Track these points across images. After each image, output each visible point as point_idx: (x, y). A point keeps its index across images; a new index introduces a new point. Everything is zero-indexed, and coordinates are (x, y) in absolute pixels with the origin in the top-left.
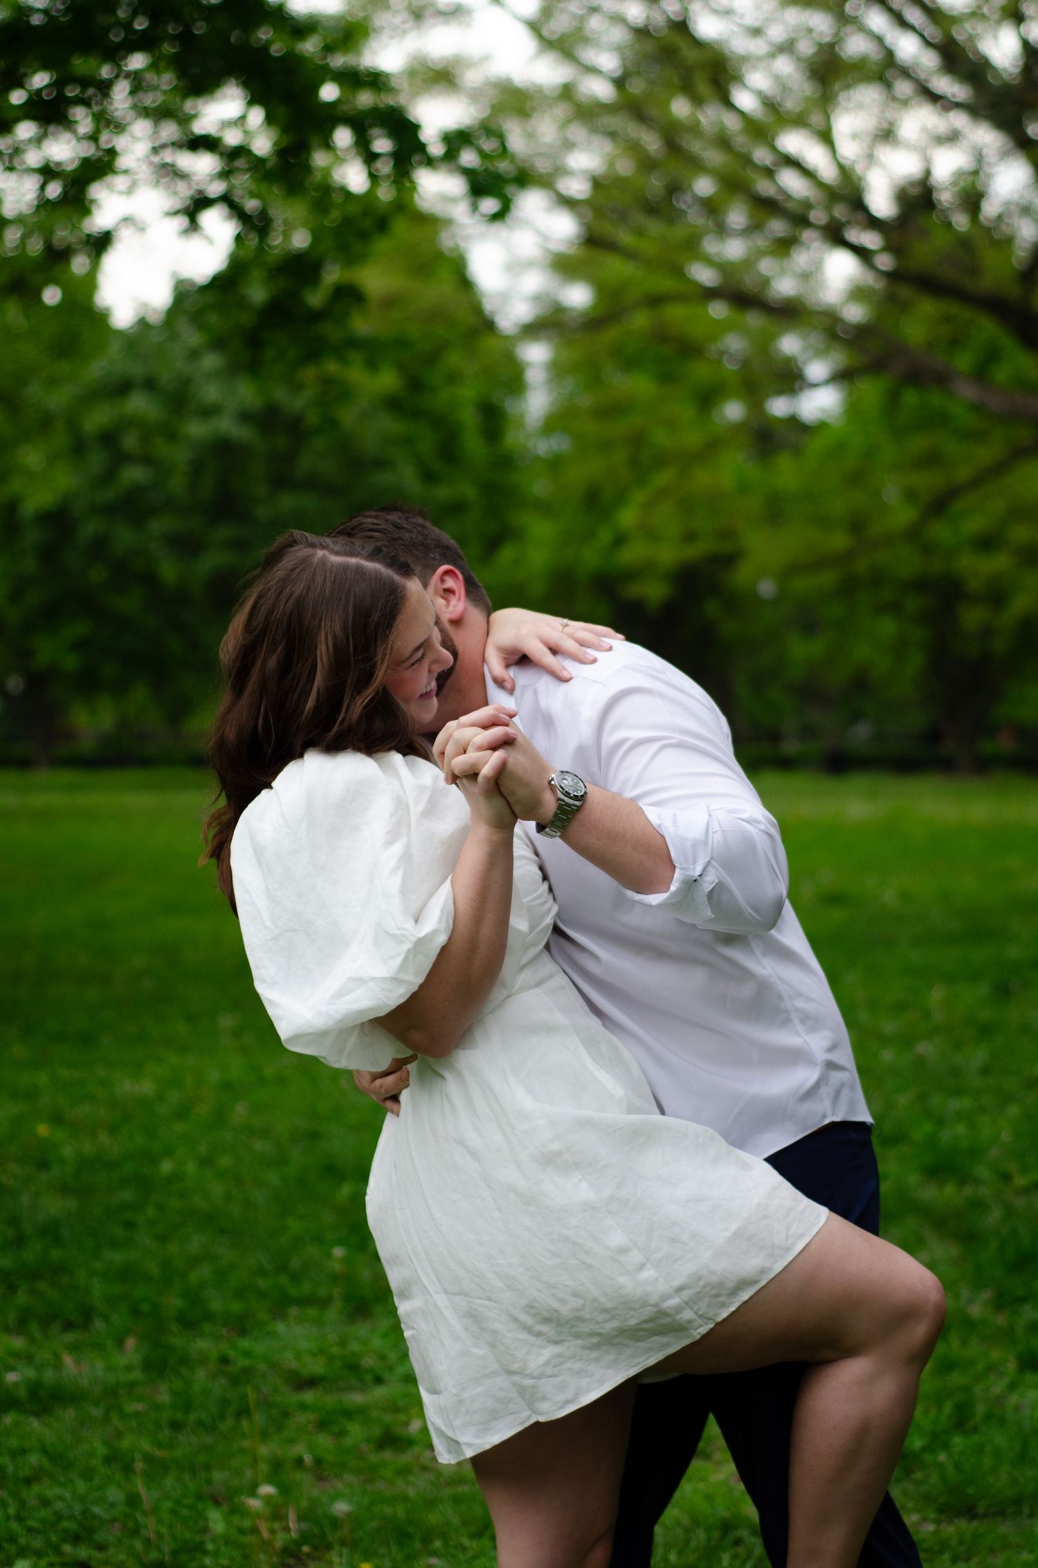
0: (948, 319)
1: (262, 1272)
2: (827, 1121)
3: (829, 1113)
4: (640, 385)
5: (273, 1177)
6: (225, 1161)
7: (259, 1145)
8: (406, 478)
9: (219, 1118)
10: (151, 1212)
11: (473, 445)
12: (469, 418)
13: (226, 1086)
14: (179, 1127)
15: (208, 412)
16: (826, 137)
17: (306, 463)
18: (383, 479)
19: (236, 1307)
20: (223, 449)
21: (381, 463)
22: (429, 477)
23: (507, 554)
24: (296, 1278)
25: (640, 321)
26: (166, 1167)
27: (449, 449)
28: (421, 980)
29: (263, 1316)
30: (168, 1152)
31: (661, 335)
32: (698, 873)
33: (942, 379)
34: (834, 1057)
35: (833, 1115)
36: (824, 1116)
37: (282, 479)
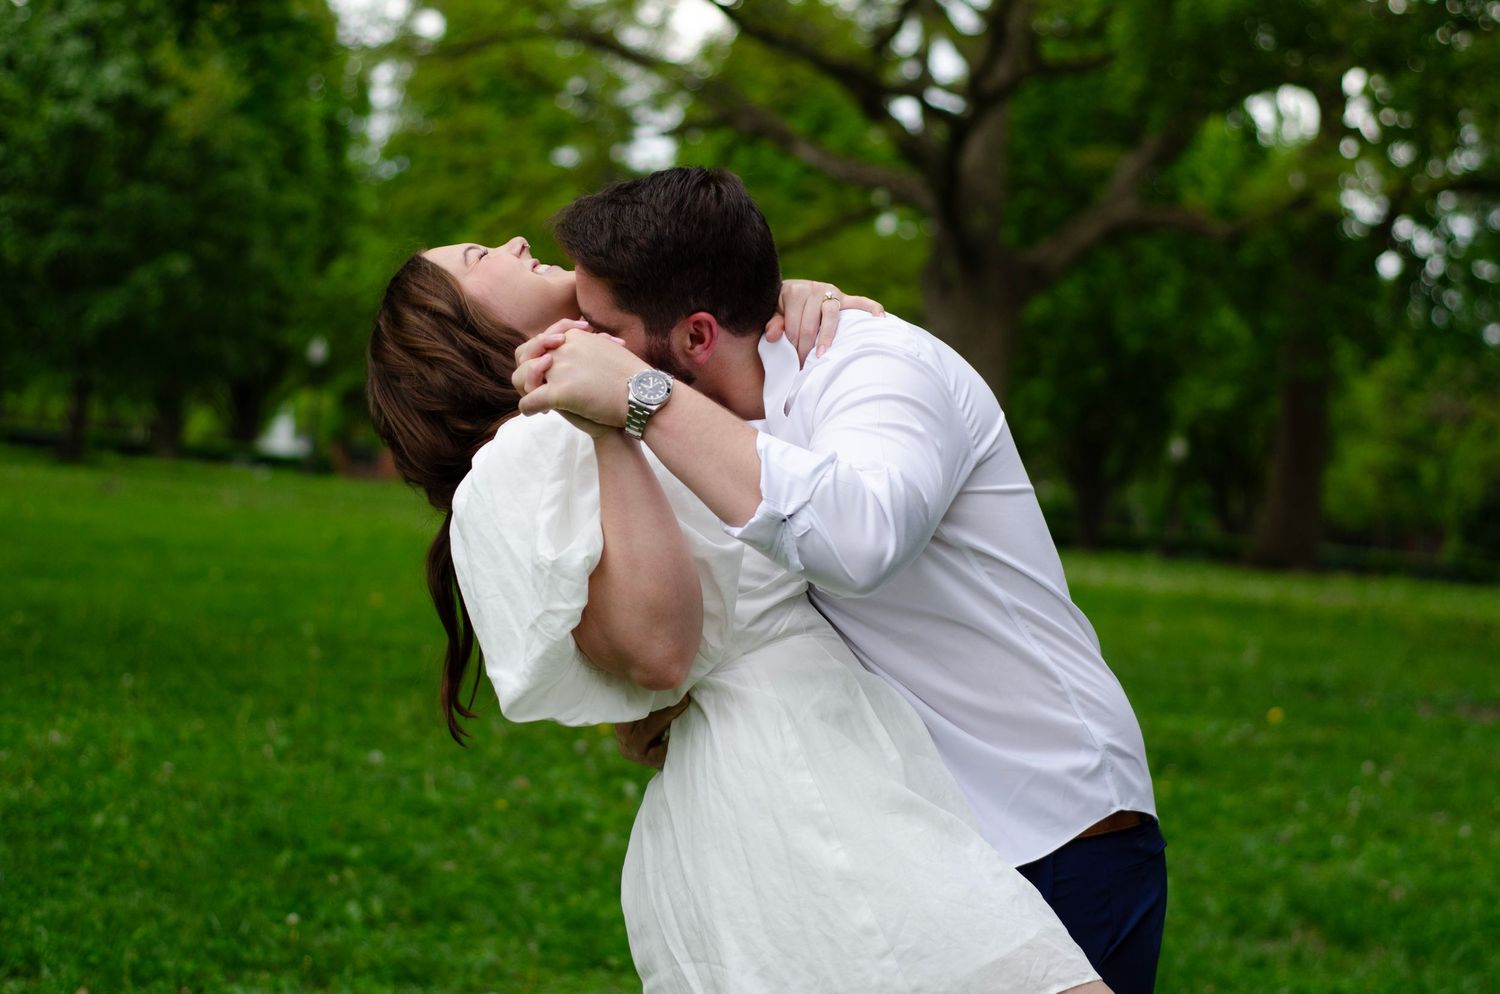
0: (789, 84)
1: (210, 932)
2: (1114, 811)
3: (1116, 801)
4: (485, 116)
5: (207, 838)
6: (157, 819)
7: (190, 806)
8: (255, 179)
9: (141, 777)
10: (87, 863)
11: (317, 157)
12: (314, 131)
13: (143, 745)
14: (104, 781)
15: (64, 96)
17: (157, 156)
18: (233, 179)
19: (189, 966)
20: (77, 133)
21: (232, 164)
22: (275, 184)
23: (340, 267)
24: (246, 942)
25: (497, 55)
26: (98, 820)
27: (293, 160)
29: (218, 978)
30: (98, 804)
31: (519, 69)
32: (789, 512)
33: (785, 143)
35: (1121, 803)
36: (1111, 805)
37: (132, 168)
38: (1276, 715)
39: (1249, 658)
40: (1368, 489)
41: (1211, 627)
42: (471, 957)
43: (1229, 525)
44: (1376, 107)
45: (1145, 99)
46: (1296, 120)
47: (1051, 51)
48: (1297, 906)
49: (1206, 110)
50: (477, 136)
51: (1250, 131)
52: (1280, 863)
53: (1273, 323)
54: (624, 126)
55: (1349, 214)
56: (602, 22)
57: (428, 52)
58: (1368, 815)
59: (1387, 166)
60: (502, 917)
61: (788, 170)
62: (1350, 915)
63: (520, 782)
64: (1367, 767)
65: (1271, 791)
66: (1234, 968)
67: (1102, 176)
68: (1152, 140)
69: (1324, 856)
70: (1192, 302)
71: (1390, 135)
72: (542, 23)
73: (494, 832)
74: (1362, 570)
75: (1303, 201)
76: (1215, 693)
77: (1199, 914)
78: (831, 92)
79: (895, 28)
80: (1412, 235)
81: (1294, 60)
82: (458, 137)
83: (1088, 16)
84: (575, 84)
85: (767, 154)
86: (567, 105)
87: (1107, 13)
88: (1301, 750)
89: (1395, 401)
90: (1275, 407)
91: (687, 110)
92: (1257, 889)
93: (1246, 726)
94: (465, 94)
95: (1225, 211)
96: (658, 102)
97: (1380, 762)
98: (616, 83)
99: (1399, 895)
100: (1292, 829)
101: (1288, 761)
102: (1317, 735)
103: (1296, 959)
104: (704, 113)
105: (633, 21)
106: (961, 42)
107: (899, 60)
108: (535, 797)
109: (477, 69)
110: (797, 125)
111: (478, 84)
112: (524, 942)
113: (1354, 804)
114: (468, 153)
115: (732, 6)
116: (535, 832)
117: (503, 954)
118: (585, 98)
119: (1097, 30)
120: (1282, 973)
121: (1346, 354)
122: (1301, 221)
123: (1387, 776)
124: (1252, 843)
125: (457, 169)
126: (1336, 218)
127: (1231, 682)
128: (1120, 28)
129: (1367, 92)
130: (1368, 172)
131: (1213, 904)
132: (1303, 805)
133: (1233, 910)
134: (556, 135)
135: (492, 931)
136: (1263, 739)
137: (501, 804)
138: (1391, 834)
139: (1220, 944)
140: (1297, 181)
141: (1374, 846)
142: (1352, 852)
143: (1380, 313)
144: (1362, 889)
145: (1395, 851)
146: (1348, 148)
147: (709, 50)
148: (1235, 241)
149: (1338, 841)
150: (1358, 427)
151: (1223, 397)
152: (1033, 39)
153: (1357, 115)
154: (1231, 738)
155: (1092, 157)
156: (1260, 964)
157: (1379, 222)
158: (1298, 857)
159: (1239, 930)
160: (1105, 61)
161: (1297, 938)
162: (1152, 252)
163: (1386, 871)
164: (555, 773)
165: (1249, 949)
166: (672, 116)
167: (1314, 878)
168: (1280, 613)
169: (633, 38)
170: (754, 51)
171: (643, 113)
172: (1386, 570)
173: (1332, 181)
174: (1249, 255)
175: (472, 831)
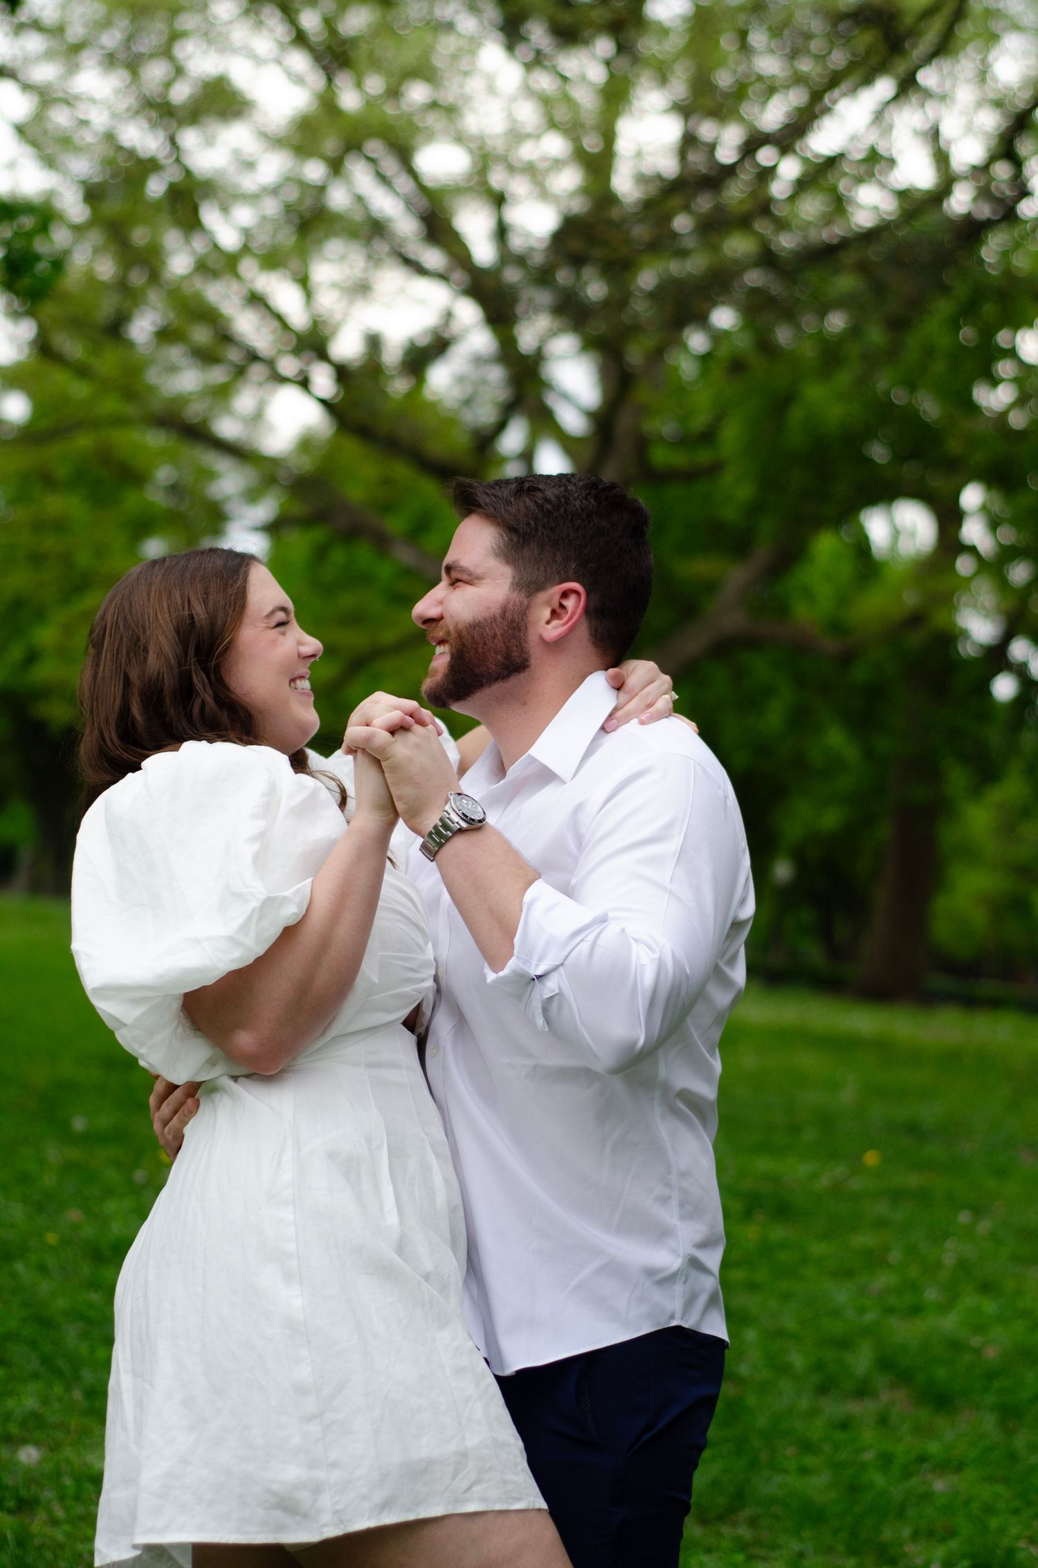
0: (387, 482)
2: (674, 1323)
3: (678, 1315)
4: (69, 504)
16: (303, 281)
25: (84, 442)
28: (260, 950)
31: (107, 457)
32: (539, 972)
33: (382, 542)
34: (702, 1256)
36: (672, 1317)
38: (871, 1159)
39: (847, 1096)
40: (979, 918)
41: (809, 1061)
42: (11, 1403)
43: (836, 952)
44: (994, 524)
45: (756, 509)
46: (912, 535)
47: (661, 456)
48: (885, 1363)
49: (818, 523)
50: (59, 525)
51: (862, 547)
52: (870, 1317)
53: (884, 745)
54: (217, 517)
55: (964, 634)
56: (194, 411)
57: (11, 437)
58: (963, 1266)
59: (1003, 584)
60: (46, 1361)
61: (385, 571)
62: (941, 1373)
63: (74, 1215)
64: (964, 1217)
65: (864, 1240)
66: (817, 1429)
67: (710, 586)
68: (763, 551)
69: (916, 1310)
70: (800, 719)
71: (1007, 554)
72: (130, 410)
73: (43, 1269)
74: (970, 1002)
75: (916, 619)
76: (809, 1135)
77: (784, 1370)
78: (430, 491)
79: (501, 426)
80: (1028, 657)
81: (910, 471)
82: (40, 525)
83: (700, 421)
84: (164, 474)
85: (363, 554)
86: (155, 497)
87: (719, 418)
88: (897, 1196)
89: (1009, 826)
90: (884, 831)
91: (281, 506)
92: (844, 1344)
93: (839, 1170)
94: (47, 480)
95: (837, 627)
96: (252, 496)
97: (978, 1211)
98: (209, 475)
99: (991, 1353)
100: (884, 1280)
101: (881, 1208)
102: (913, 1180)
103: (883, 1421)
104: (298, 509)
105: (228, 410)
106: (567, 443)
107: (503, 460)
108: (88, 1232)
109: (61, 458)
110: (395, 524)
111: (62, 471)
112: (68, 1388)
113: (950, 1254)
114: (50, 543)
115: (329, 400)
116: (86, 1269)
117: (46, 1401)
118: (174, 489)
119: (708, 436)
120: (868, 1435)
121: (957, 778)
122: (915, 639)
123: (984, 1226)
124: (842, 1295)
125: (37, 559)
126: (950, 638)
127: (827, 1121)
128: (732, 435)
129: (984, 508)
130: (985, 592)
131: (798, 1360)
132: (895, 1256)
133: (819, 1366)
134: (142, 527)
135: (35, 1376)
136: (856, 1185)
137: (51, 1238)
138: (987, 1288)
139: (804, 1403)
140: (911, 599)
141: (969, 1300)
142: (945, 1307)
143: (994, 736)
144: (955, 1346)
145: (989, 1306)
146: (964, 565)
147: (306, 443)
148: (847, 658)
149: (931, 1295)
150: (969, 853)
151: (831, 819)
152: (642, 444)
153: (974, 532)
154: (824, 1182)
155: (699, 567)
156: (845, 1425)
157: (995, 643)
158: (890, 1311)
159: (823, 1389)
160: (714, 469)
161: (885, 1397)
162: (760, 666)
163: (979, 1328)
164: (111, 1206)
165: (834, 1408)
166: (264, 511)
167: (906, 1332)
168: (882, 1047)
169: (227, 428)
170: (352, 448)
171: (233, 507)
172: (995, 1004)
173: (947, 600)
174: (860, 673)
175: (19, 1267)
